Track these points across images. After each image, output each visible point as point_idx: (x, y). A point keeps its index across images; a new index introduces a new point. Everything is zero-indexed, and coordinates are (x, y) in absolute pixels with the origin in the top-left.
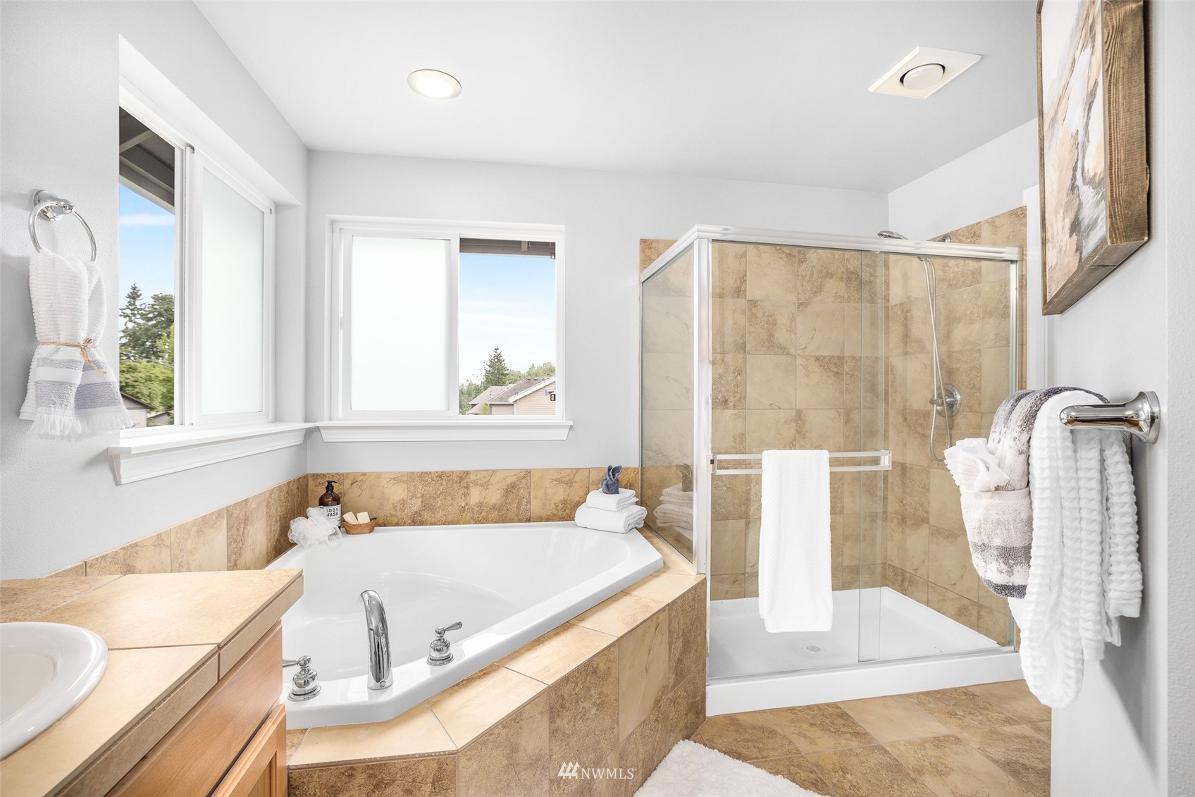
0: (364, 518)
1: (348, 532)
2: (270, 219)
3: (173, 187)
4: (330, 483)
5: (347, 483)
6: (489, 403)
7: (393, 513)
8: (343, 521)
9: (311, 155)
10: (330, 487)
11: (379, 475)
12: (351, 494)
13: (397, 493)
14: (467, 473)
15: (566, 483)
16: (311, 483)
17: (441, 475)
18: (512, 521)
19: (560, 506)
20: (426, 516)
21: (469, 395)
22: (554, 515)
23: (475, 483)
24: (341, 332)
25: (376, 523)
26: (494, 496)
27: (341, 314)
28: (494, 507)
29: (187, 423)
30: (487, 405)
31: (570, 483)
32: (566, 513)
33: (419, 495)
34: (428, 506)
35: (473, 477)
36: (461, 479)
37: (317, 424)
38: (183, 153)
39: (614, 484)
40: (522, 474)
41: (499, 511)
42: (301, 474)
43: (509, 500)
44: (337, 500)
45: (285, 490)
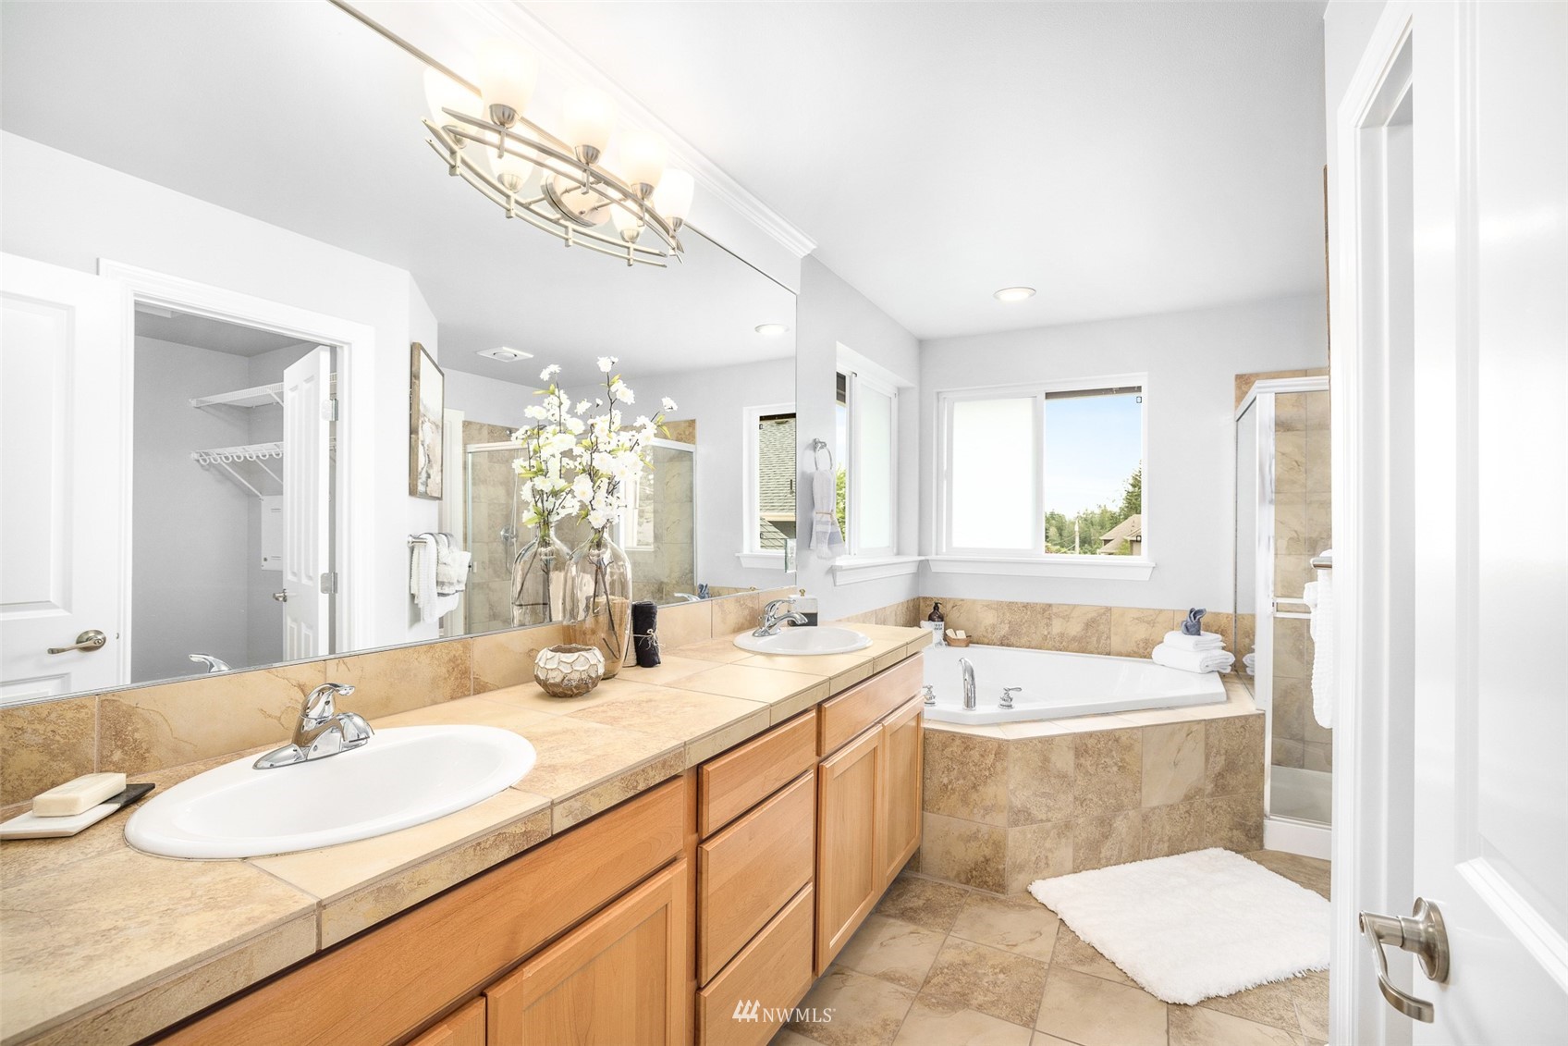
0: (961, 635)
1: (949, 645)
2: (895, 401)
3: (845, 391)
4: (936, 604)
5: (949, 606)
6: (1129, 538)
7: (985, 634)
8: (945, 635)
9: (923, 345)
10: (936, 607)
11: (974, 602)
12: (953, 616)
13: (989, 618)
14: (1050, 605)
15: (1148, 623)
16: (922, 604)
17: (1026, 606)
18: (1092, 653)
19: (1142, 645)
20: (1013, 640)
21: (1103, 527)
22: (1135, 652)
23: (1057, 615)
24: (945, 482)
25: (970, 641)
26: (1075, 629)
27: (945, 468)
28: (1074, 639)
29: (852, 554)
30: (1126, 541)
31: (1152, 623)
32: (1143, 651)
33: (1006, 621)
34: (1014, 631)
35: (1055, 610)
36: (1044, 611)
37: (928, 558)
38: (850, 377)
39: (1194, 626)
40: (1103, 611)
41: (1080, 642)
42: (915, 596)
43: (1089, 634)
44: (941, 618)
45: (906, 606)
